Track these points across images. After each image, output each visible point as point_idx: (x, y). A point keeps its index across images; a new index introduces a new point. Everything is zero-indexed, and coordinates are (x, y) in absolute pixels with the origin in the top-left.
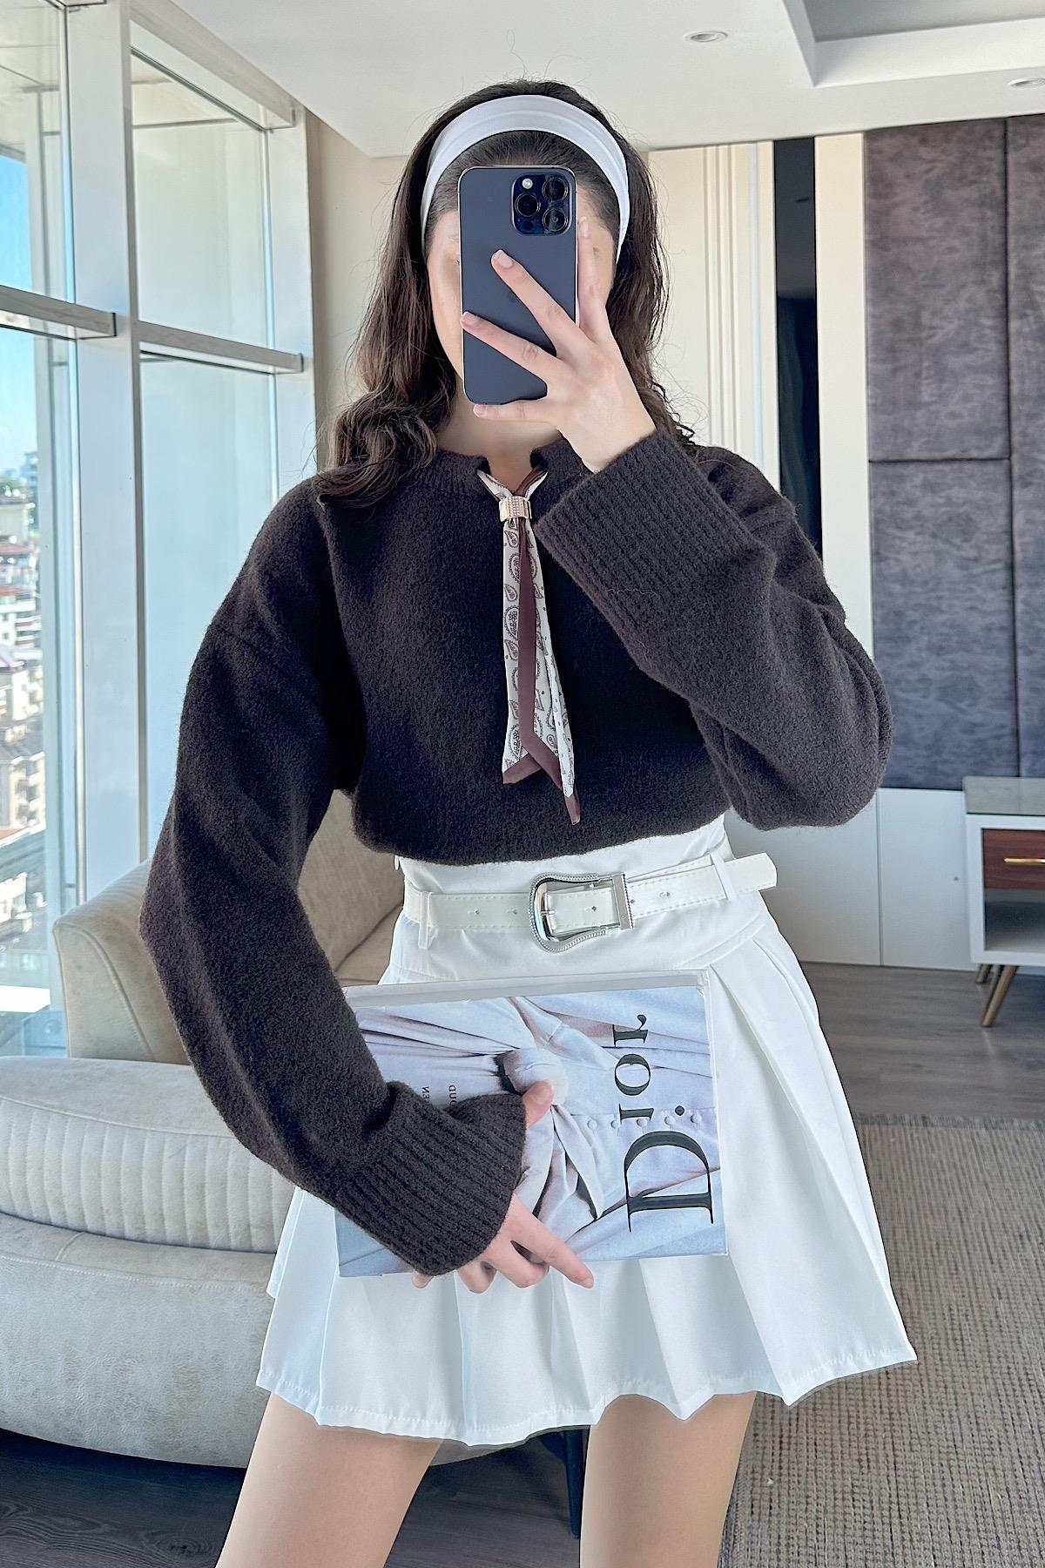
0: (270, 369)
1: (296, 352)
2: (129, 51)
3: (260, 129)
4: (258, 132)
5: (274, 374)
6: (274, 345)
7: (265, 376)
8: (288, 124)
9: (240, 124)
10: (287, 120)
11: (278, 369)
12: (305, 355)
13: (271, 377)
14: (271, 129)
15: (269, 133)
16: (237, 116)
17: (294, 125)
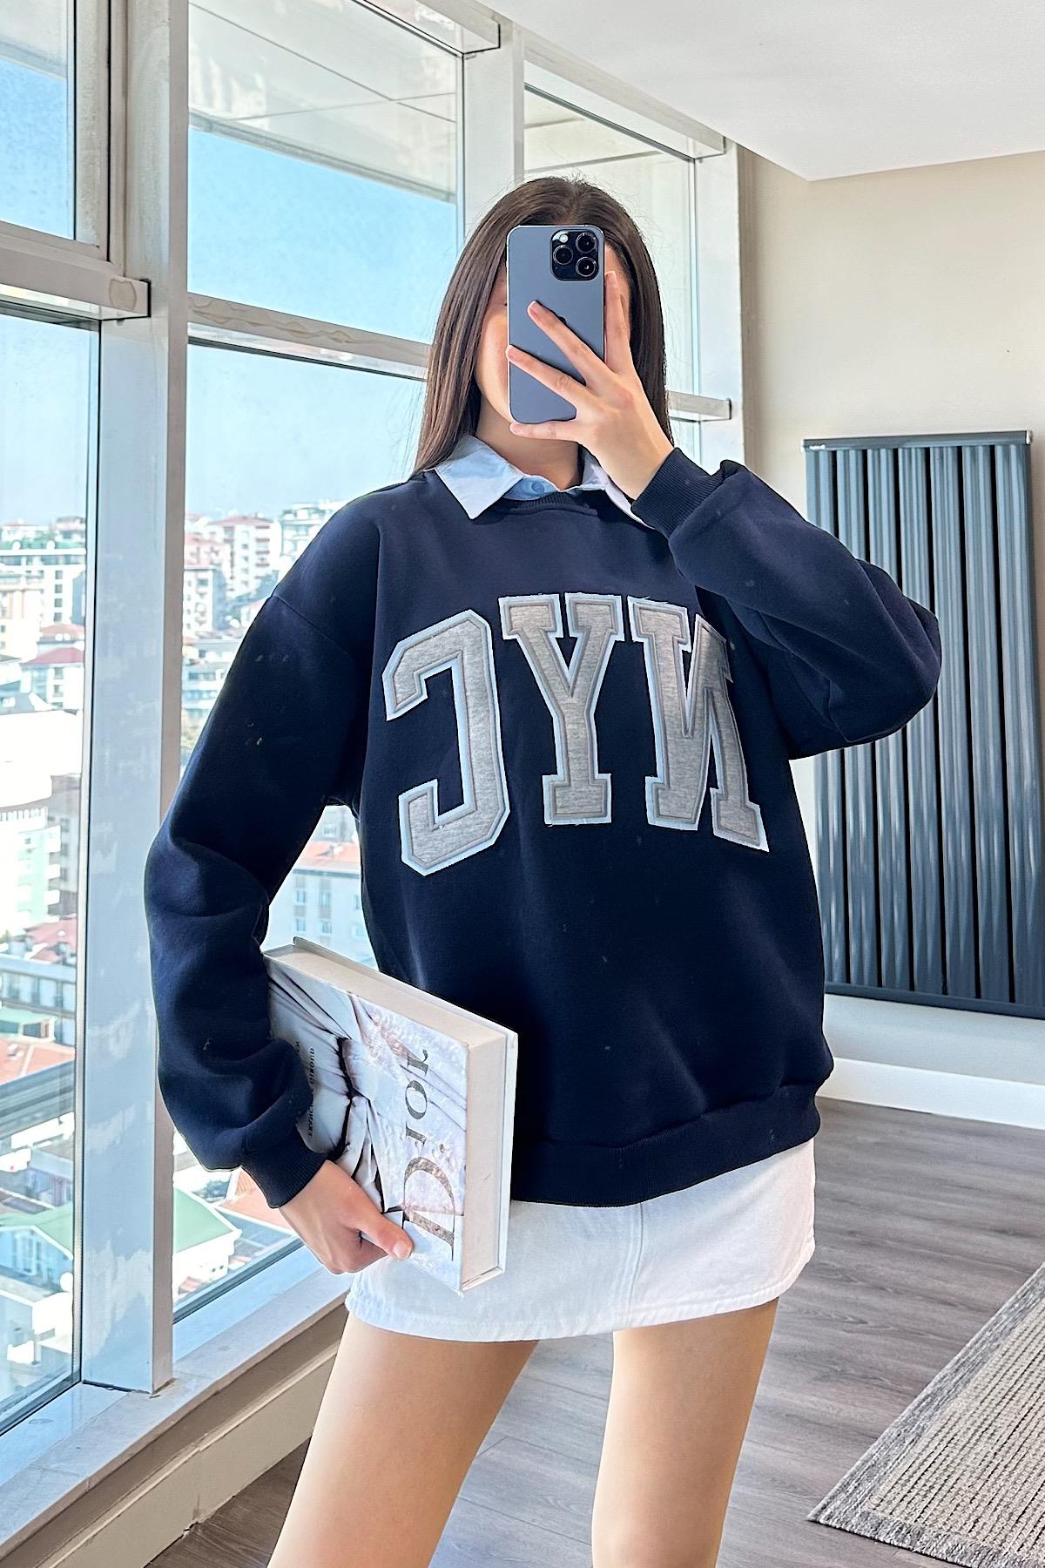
0: (695, 417)
1: (723, 398)
2: (523, 87)
3: (688, 159)
4: (686, 163)
5: (699, 422)
6: (700, 392)
7: (691, 424)
8: (719, 152)
9: (666, 156)
10: (719, 150)
11: (704, 417)
12: (732, 400)
13: (696, 424)
14: (699, 158)
15: (697, 162)
16: (659, 148)
17: (725, 152)
